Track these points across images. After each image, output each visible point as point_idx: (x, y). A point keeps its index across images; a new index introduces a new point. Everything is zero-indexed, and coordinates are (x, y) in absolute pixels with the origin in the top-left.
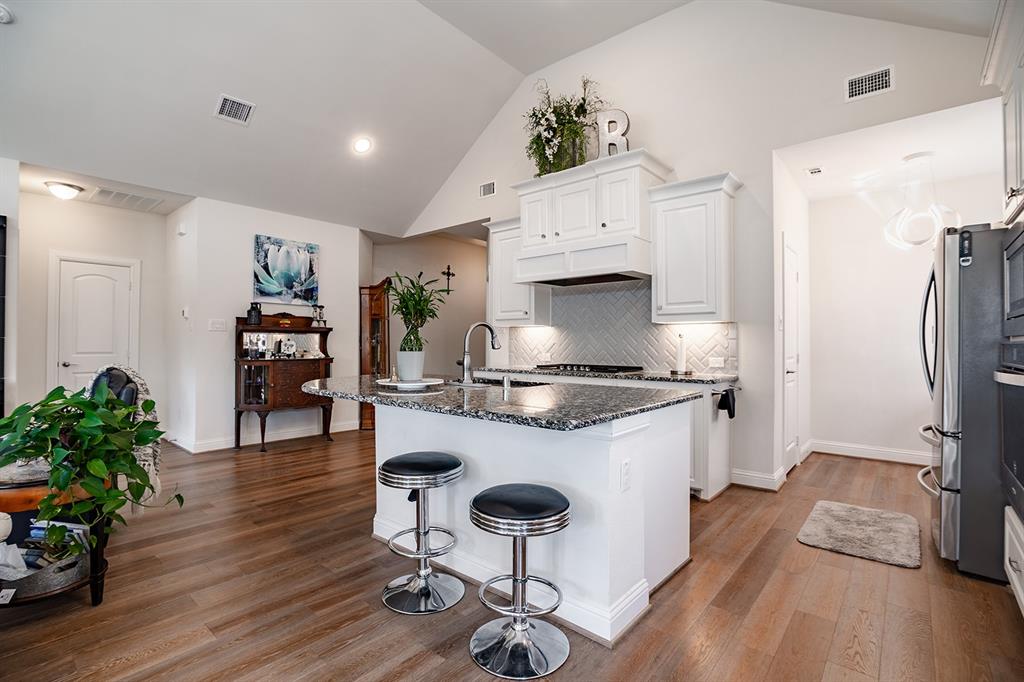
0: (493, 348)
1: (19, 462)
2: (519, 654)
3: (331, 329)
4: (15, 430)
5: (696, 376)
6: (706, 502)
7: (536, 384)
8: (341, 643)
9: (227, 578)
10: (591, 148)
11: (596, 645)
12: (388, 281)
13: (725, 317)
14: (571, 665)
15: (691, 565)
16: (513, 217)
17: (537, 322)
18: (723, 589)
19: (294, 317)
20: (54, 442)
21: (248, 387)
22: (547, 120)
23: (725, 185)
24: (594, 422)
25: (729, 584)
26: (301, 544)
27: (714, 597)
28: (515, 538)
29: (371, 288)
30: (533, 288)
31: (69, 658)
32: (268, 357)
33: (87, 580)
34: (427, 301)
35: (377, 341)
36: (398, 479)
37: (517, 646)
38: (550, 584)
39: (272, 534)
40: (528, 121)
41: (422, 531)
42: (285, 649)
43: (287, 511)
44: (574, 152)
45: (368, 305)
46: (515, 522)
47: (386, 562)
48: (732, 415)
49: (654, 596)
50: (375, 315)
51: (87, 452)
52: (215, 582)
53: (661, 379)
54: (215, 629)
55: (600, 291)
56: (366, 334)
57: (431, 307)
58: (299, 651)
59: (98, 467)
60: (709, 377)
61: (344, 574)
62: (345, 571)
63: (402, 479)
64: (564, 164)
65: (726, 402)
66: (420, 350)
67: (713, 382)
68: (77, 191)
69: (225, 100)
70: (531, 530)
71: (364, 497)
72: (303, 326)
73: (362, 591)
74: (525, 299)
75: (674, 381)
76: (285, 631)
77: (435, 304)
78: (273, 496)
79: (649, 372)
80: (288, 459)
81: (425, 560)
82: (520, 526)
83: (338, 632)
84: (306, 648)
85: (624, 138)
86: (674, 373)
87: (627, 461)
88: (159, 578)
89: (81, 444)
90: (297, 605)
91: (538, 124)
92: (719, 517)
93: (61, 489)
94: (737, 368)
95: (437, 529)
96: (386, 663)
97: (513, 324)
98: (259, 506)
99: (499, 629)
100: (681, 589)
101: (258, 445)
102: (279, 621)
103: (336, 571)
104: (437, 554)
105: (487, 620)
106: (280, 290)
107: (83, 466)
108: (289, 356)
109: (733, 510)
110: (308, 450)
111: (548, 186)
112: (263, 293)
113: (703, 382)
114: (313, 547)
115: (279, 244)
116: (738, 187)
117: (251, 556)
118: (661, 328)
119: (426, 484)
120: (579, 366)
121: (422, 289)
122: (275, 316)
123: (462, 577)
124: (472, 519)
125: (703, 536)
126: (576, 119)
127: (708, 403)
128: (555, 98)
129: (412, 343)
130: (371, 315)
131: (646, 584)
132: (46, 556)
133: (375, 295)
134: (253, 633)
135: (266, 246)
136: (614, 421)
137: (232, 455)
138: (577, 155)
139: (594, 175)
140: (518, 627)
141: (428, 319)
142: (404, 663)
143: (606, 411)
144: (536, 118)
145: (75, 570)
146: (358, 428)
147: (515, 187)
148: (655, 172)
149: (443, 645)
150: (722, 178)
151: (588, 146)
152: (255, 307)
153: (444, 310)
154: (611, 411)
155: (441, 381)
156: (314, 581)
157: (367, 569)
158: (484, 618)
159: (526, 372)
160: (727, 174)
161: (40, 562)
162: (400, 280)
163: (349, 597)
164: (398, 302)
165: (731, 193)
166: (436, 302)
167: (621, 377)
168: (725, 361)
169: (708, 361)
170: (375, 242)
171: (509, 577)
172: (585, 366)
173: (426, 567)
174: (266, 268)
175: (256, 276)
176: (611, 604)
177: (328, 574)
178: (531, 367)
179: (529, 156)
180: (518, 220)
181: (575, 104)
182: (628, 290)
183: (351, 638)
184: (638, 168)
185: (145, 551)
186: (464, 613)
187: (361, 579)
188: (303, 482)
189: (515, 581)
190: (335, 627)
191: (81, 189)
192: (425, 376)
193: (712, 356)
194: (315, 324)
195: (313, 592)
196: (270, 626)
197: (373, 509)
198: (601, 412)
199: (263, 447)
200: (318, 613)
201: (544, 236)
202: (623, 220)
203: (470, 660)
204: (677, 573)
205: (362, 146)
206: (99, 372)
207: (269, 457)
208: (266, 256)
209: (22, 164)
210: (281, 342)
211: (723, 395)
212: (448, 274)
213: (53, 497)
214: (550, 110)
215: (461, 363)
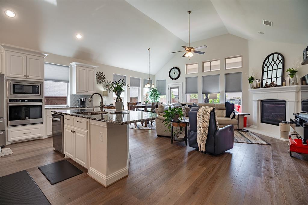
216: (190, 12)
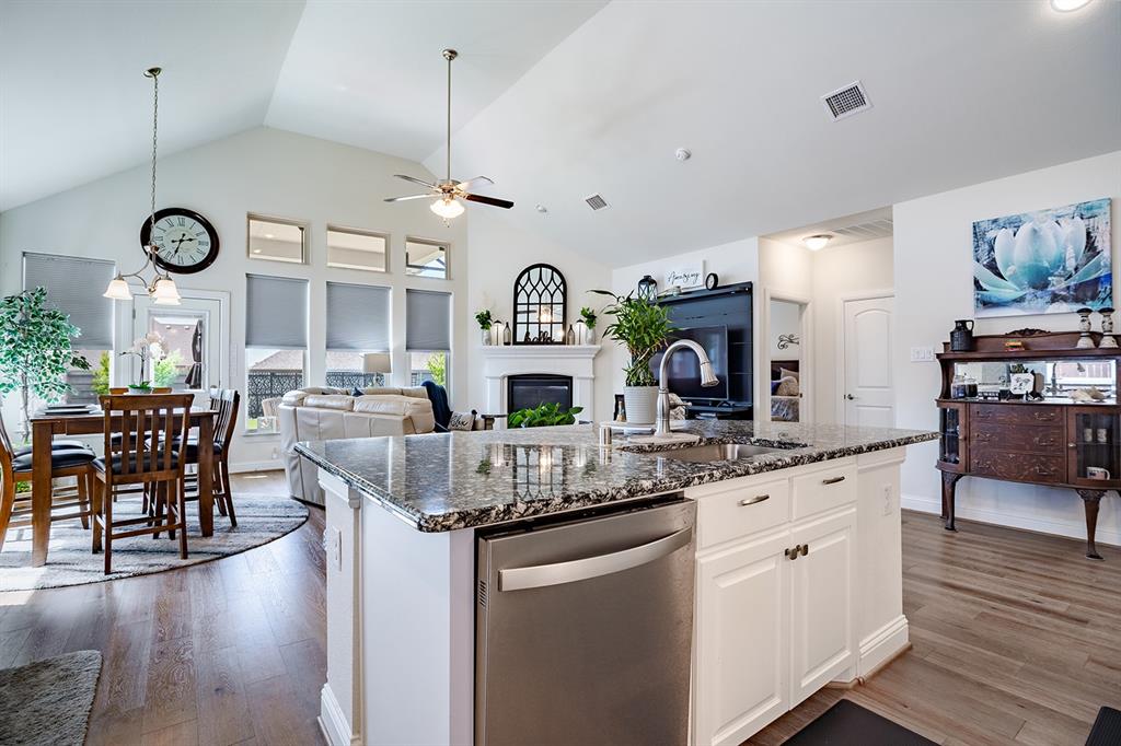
106: (1020, 294)
112: (988, 304)
115: (1014, 224)
135: (991, 235)
152: (963, 327)
175: (976, 282)
208: (992, 249)
216: (453, 54)
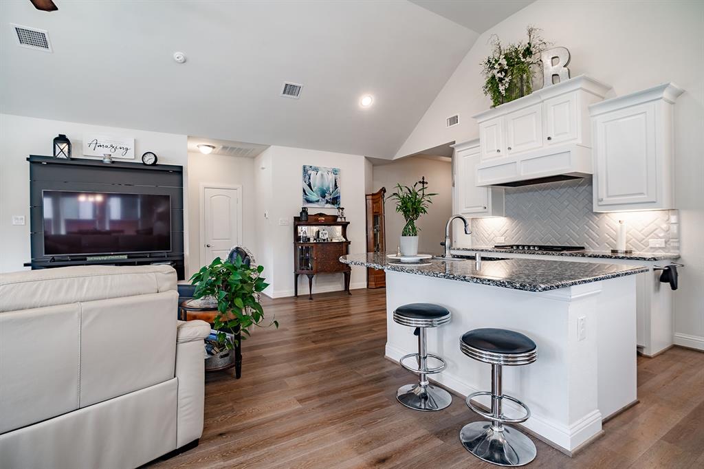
0: (466, 233)
1: (202, 298)
2: (496, 447)
3: (349, 223)
4: (202, 280)
5: (636, 254)
6: (649, 358)
7: (499, 259)
8: (374, 421)
9: (303, 372)
10: (536, 79)
11: (559, 452)
12: (384, 190)
13: (666, 206)
14: (538, 463)
15: (639, 406)
16: (474, 139)
17: (494, 214)
18: (673, 429)
19: (326, 215)
20: (219, 287)
21: (301, 259)
22: (500, 64)
23: (666, 94)
24: (558, 287)
25: (678, 426)
26: (341, 357)
27: (664, 434)
28: (493, 365)
29: (373, 195)
30: (490, 189)
31: (231, 404)
32: (311, 241)
33: (234, 364)
34: (420, 202)
35: (377, 231)
36: (407, 320)
37: (495, 441)
38: (519, 403)
39: (324, 350)
40: (484, 67)
41: (422, 356)
42: (343, 418)
43: (330, 337)
44: (522, 86)
45: (371, 206)
46: (495, 354)
47: (397, 374)
48: (674, 287)
49: (606, 425)
50: (376, 212)
51: (233, 294)
52: (297, 374)
53: (603, 257)
54: (300, 401)
55: (545, 189)
56: (371, 226)
57: (423, 206)
58: (349, 421)
59: (238, 302)
60: (648, 255)
61: (371, 379)
62: (371, 377)
63: (410, 320)
64: (514, 96)
65: (668, 276)
66: (415, 235)
67: (655, 259)
68: (211, 149)
69: (286, 85)
70: (507, 361)
71: (376, 332)
72: (332, 221)
73: (383, 390)
74: (485, 198)
75: (615, 258)
76: (340, 408)
77: (425, 203)
78: (320, 327)
79: (590, 251)
80: (325, 305)
81: (424, 375)
82: (500, 358)
83: (371, 414)
84: (353, 420)
85: (566, 69)
86: (613, 251)
87: (582, 318)
88: (266, 368)
89: (231, 288)
90: (344, 394)
91: (493, 68)
92: (663, 371)
93: (223, 313)
94: (678, 248)
95: (432, 356)
96: (405, 438)
97: (474, 216)
98: (314, 332)
99: (481, 428)
100: (631, 423)
101: (308, 295)
102: (335, 402)
103: (365, 376)
104: (432, 372)
105: (470, 421)
106: (317, 199)
107: (232, 301)
108: (324, 240)
109: (677, 366)
110: (337, 300)
111: (501, 114)
112: (308, 201)
113: (645, 259)
114: (347, 359)
115: (316, 170)
116: (679, 94)
117: (313, 362)
118: (601, 216)
119: (426, 324)
120: (529, 247)
121: (417, 194)
122: (315, 215)
123: (450, 390)
124: (462, 349)
125: (649, 384)
126: (523, 60)
127: (650, 277)
128: (506, 47)
129: (409, 231)
130: (373, 212)
131: (600, 414)
132: (215, 348)
133: (376, 200)
134: (322, 406)
135: (309, 172)
136: (572, 287)
137: (293, 300)
138: (525, 88)
139: (539, 101)
140: (496, 429)
141: (421, 214)
142: (415, 439)
143: (566, 279)
144: (490, 64)
145: (228, 357)
146: (366, 287)
147: (475, 117)
148: (595, 92)
149: (441, 432)
150: (662, 88)
151: (533, 78)
152: (304, 210)
153: (431, 207)
154: (570, 279)
155: (430, 257)
156: (353, 380)
157: (385, 377)
158: (469, 420)
159: (486, 251)
160: (669, 84)
161: (213, 351)
162: (401, 189)
163: (375, 394)
164: (400, 204)
165: (672, 100)
166: (426, 202)
167: (566, 255)
168: (666, 242)
169: (648, 242)
170: (374, 164)
171: (488, 393)
172: (534, 246)
173: (425, 380)
174: (309, 185)
175: (304, 191)
176: (570, 424)
177: (361, 378)
178: (490, 247)
179: (486, 93)
180: (478, 140)
181: (522, 49)
182: (570, 187)
183: (380, 418)
184: (580, 90)
185: (257, 352)
186: (453, 414)
187: (380, 383)
188: (339, 319)
189: (493, 397)
190: (370, 410)
191: (214, 147)
192: (419, 253)
193: (652, 238)
194: (339, 220)
195: (353, 387)
196: (331, 404)
197: (385, 339)
198: (561, 280)
199: (311, 297)
200: (358, 400)
201: (498, 151)
202: (566, 133)
203: (462, 446)
204: (625, 410)
205: (366, 102)
206: (231, 249)
207: (314, 304)
208: (310, 178)
209: (189, 137)
210: (319, 231)
211: (665, 271)
212: (423, 183)
213: (219, 317)
214: (502, 57)
215: (443, 244)
